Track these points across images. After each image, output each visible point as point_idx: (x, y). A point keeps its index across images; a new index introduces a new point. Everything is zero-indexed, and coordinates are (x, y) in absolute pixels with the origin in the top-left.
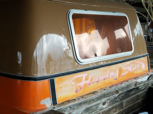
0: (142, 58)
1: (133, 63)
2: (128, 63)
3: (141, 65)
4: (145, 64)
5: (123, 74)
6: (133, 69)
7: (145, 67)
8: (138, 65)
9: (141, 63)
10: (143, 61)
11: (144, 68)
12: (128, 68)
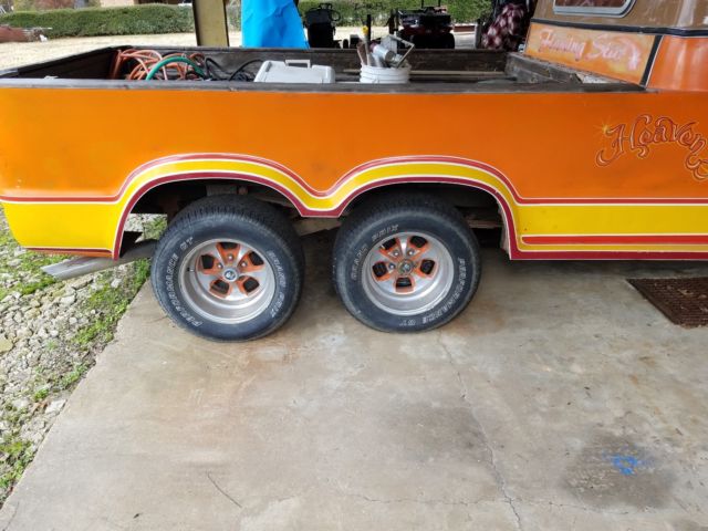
0: (641, 36)
1: (615, 39)
2: (606, 35)
3: (630, 53)
4: (641, 57)
5: (590, 56)
6: (609, 56)
7: (639, 64)
8: (623, 51)
9: (634, 48)
10: (639, 46)
11: (635, 67)
12: (602, 47)
